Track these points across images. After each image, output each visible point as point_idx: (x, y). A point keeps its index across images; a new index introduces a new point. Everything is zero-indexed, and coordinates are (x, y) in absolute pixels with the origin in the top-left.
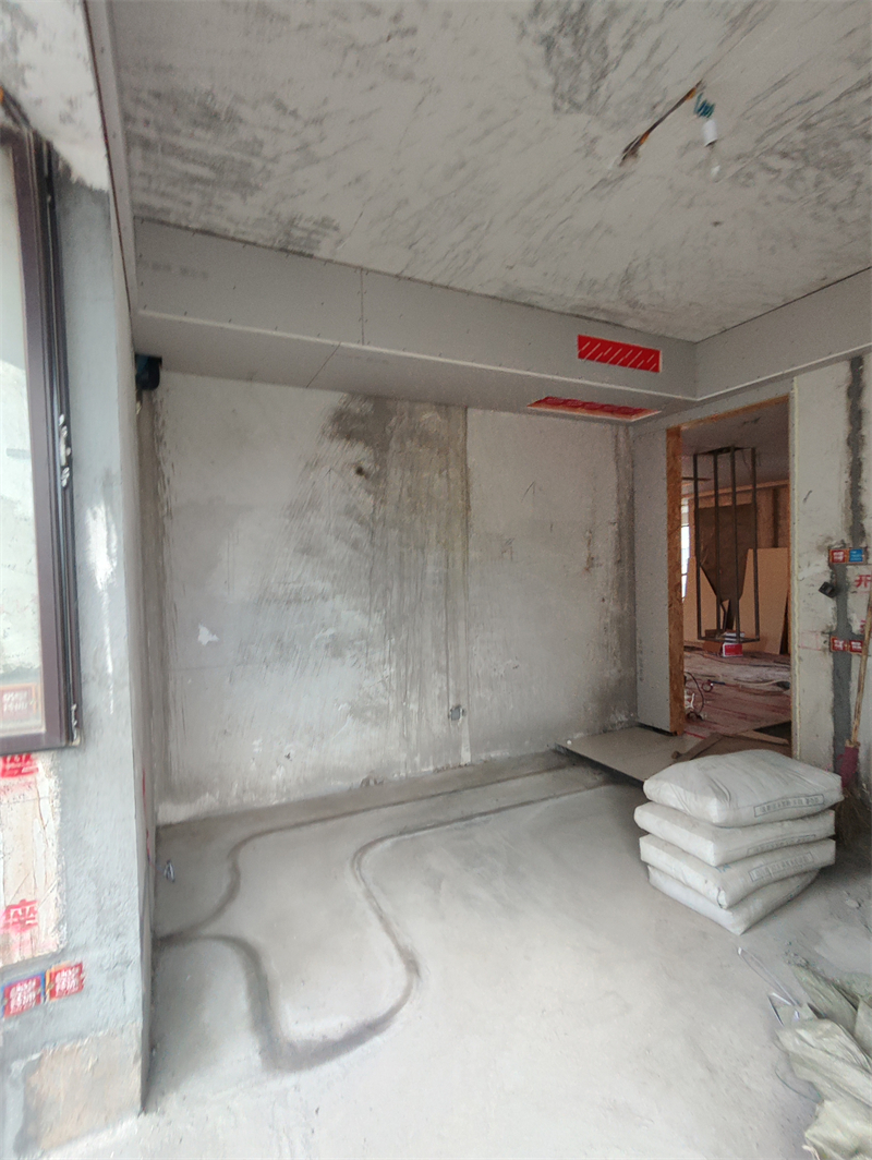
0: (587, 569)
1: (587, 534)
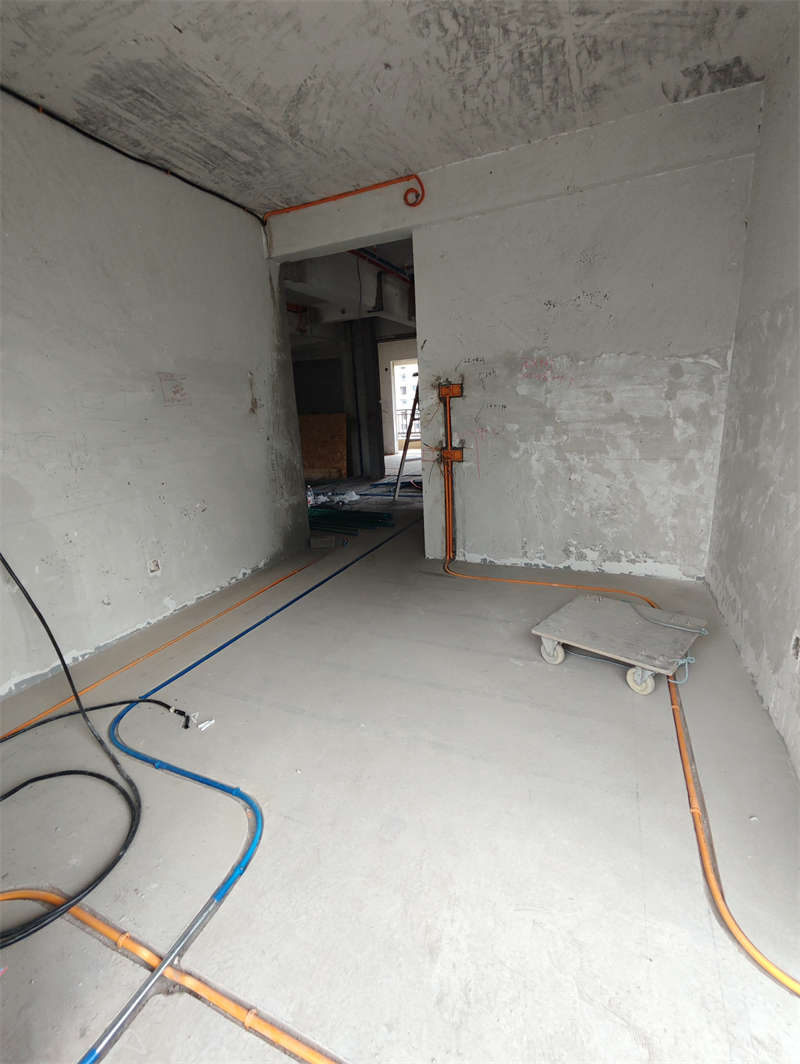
0: (253, 410)
1: (249, 375)
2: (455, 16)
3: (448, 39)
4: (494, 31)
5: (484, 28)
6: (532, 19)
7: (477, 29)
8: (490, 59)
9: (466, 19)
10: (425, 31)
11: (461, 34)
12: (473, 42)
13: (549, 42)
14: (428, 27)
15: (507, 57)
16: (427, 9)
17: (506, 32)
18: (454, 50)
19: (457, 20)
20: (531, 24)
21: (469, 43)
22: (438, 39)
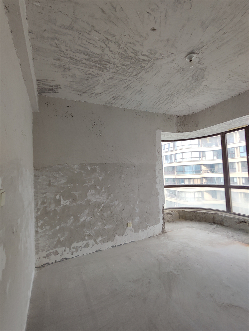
2: (144, 60)
3: (139, 54)
4: (127, 63)
5: (131, 62)
6: (121, 71)
7: (133, 61)
8: (117, 56)
9: (139, 61)
10: (149, 51)
11: (136, 57)
12: (130, 57)
13: (107, 69)
14: (150, 53)
15: (112, 60)
16: (154, 57)
17: (123, 65)
18: (133, 51)
19: (142, 59)
20: (119, 70)
21: (131, 56)
22: (143, 51)
